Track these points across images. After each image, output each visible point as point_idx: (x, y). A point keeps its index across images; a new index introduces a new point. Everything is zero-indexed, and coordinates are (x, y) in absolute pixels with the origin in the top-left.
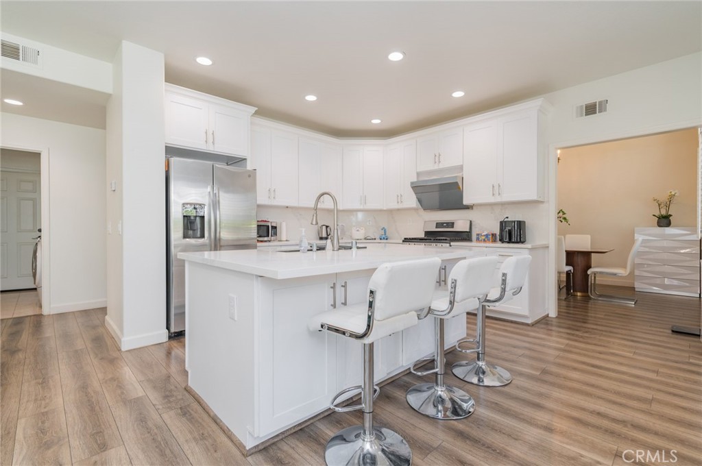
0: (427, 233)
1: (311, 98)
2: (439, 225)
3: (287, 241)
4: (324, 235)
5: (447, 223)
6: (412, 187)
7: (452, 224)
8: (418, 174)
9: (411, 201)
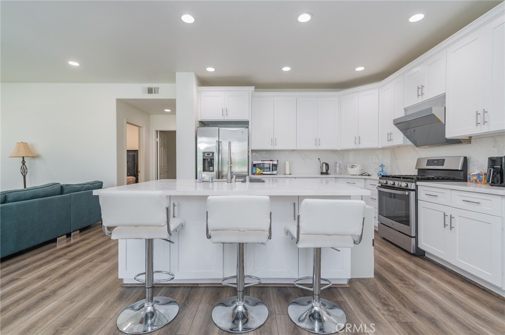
0: (421, 171)
1: (286, 69)
2: (430, 162)
3: (290, 174)
4: (324, 171)
5: (438, 160)
6: (395, 125)
7: (441, 162)
8: (405, 110)
9: (399, 138)
